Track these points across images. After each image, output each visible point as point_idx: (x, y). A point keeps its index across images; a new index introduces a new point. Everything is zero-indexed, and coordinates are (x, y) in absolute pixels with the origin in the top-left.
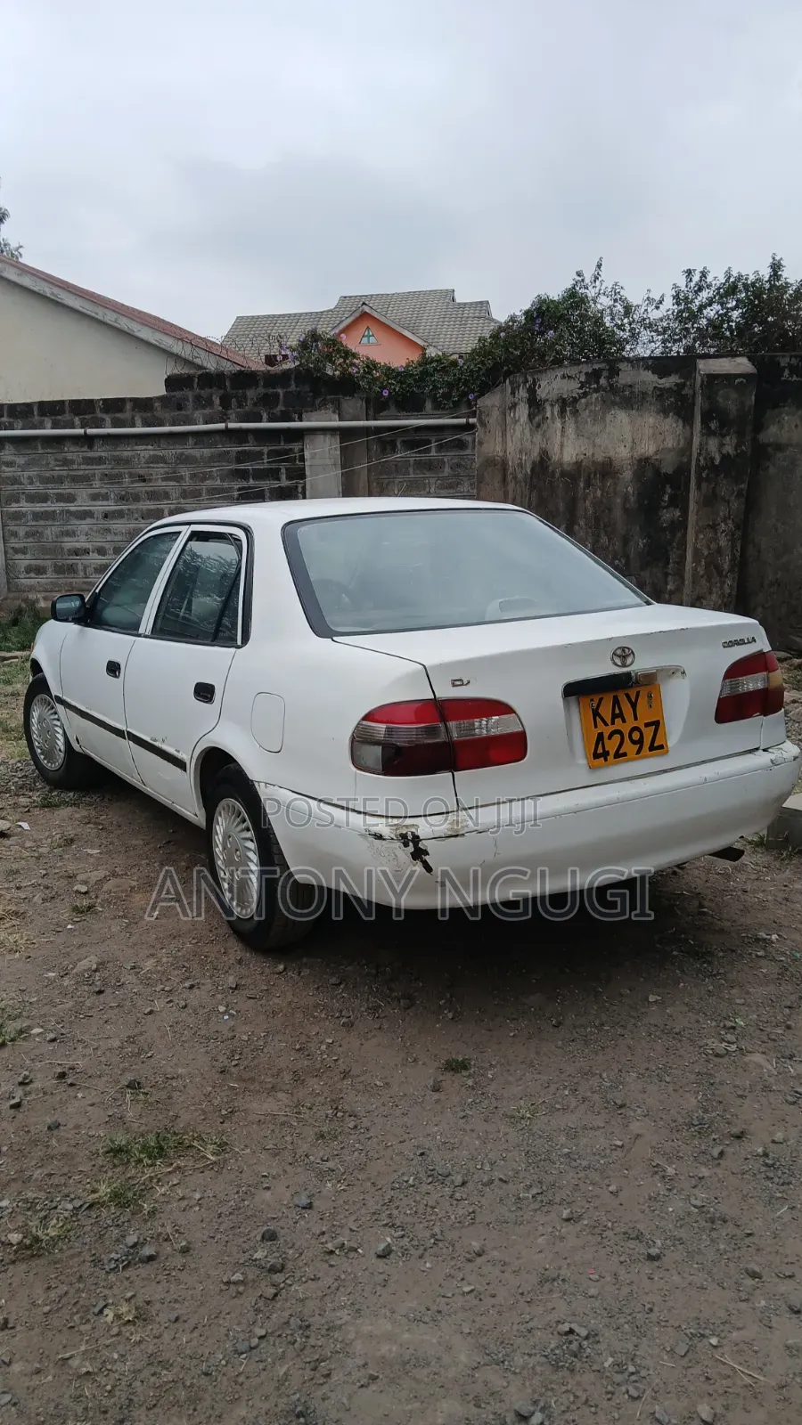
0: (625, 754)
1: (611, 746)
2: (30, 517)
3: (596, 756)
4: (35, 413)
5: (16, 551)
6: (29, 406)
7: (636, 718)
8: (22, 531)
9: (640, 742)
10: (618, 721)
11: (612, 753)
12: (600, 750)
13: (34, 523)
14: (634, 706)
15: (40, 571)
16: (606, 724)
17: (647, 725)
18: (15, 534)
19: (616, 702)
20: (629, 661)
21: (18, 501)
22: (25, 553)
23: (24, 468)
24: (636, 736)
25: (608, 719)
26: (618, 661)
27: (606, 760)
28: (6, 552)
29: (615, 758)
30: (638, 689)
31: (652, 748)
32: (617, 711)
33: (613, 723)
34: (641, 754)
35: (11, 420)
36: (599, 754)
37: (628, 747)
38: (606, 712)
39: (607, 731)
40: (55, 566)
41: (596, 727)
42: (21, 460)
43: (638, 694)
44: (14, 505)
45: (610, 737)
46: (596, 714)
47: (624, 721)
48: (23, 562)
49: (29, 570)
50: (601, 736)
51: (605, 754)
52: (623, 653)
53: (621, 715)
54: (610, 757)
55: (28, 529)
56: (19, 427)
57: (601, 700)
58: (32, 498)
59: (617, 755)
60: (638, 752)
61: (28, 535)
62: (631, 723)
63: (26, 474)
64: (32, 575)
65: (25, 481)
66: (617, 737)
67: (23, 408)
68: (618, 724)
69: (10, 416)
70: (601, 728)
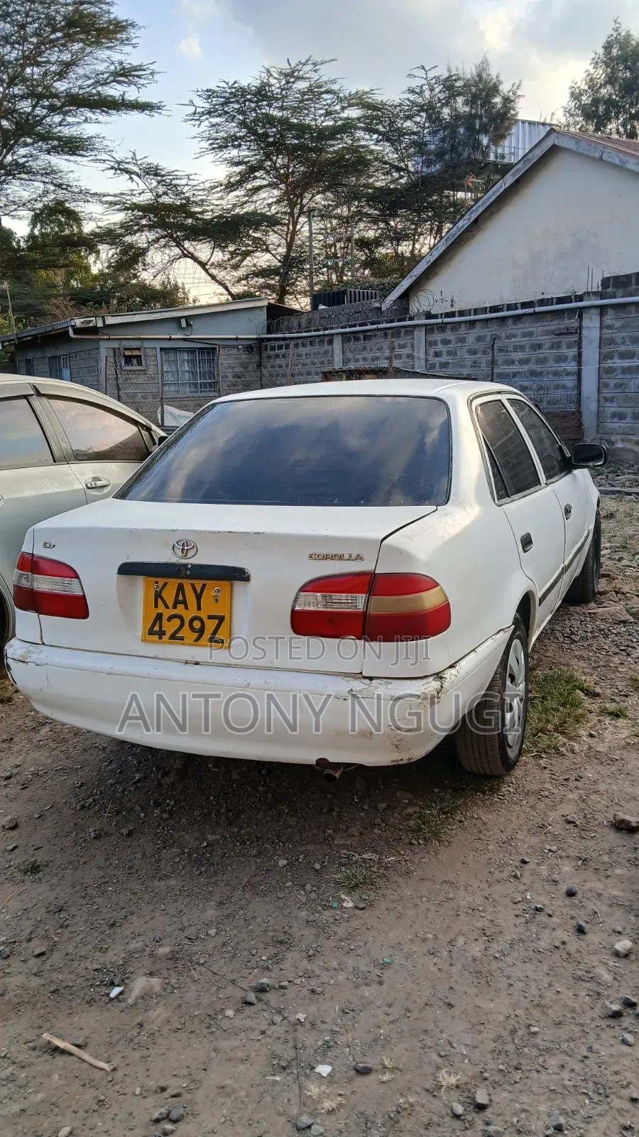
0: (182, 639)
1: (170, 627)
2: (619, 371)
3: (151, 632)
4: (633, 282)
5: (606, 399)
6: (628, 277)
7: (199, 608)
8: (612, 383)
9: (201, 631)
10: (180, 607)
11: (168, 634)
12: (156, 628)
13: (621, 376)
14: (199, 597)
15: (621, 417)
16: (167, 607)
17: (210, 617)
18: (607, 386)
19: (181, 588)
20: (191, 553)
21: (611, 359)
22: (612, 402)
23: (620, 330)
24: (197, 625)
25: (170, 603)
26: (179, 552)
27: (160, 638)
28: (599, 401)
29: (170, 638)
30: (205, 582)
31: (211, 640)
32: (181, 598)
33: (175, 607)
34: (199, 642)
35: (615, 290)
36: (155, 630)
37: (186, 631)
38: (169, 594)
39: (167, 613)
40: (634, 413)
41: (156, 606)
42: (618, 324)
43: (204, 585)
44: (609, 361)
45: (169, 619)
46: (158, 595)
47: (186, 608)
48: (611, 408)
49: (614, 415)
50: (159, 617)
51: (161, 634)
52: (185, 546)
53: (184, 602)
54: (165, 638)
55: (616, 381)
56: (620, 295)
57: (165, 584)
58: (623, 356)
59: (173, 637)
60: (197, 640)
61: (616, 386)
62: (194, 613)
63: (621, 335)
64: (616, 420)
65: (619, 341)
66: (177, 622)
67: (624, 278)
68: (180, 609)
69: (614, 286)
70: (161, 609)
